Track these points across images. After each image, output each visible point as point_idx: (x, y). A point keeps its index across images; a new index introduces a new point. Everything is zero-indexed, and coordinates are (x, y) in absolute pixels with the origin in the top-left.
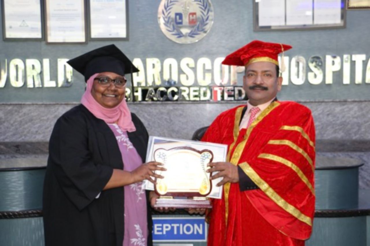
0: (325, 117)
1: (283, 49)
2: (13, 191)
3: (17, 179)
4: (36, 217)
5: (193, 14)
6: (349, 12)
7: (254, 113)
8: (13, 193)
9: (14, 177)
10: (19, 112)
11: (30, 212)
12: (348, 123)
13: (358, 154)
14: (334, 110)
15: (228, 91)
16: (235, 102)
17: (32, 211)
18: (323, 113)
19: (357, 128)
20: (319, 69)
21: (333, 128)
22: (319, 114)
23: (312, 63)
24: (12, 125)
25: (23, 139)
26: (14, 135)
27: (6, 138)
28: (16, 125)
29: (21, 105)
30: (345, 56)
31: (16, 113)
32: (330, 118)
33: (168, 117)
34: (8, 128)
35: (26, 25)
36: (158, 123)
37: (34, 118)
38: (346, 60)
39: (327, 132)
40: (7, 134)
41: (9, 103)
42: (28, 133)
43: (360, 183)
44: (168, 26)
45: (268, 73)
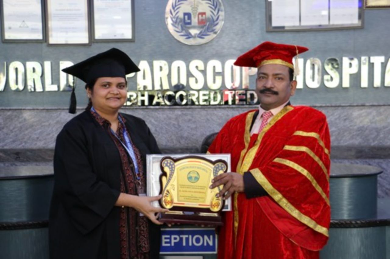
0: (342, 122)
5: (203, 14)
6: (367, 12)
10: (19, 117)
11: (31, 223)
12: (366, 129)
14: (352, 114)
15: (240, 95)
16: (247, 106)
17: (33, 222)
18: (339, 118)
19: (376, 134)
20: (335, 72)
21: (350, 133)
22: (336, 119)
23: (328, 65)
24: (12, 131)
25: (23, 146)
26: (14, 141)
27: (5, 145)
28: (16, 131)
29: (21, 109)
30: (363, 58)
31: (16, 119)
32: (347, 123)
33: (176, 123)
34: (7, 134)
35: (26, 26)
36: (166, 128)
37: (35, 124)
38: (364, 61)
39: (344, 138)
40: (6, 141)
41: (8, 108)
42: (29, 139)
43: (379, 192)
44: (175, 27)
45: (280, 76)
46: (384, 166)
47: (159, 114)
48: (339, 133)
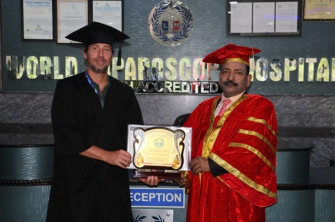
0: (283, 108)
1: (253, 52)
2: (27, 164)
3: (30, 154)
4: (45, 185)
5: (177, 22)
6: (304, 23)
7: (226, 104)
8: (28, 165)
9: (28, 152)
10: (33, 99)
11: (41, 181)
12: (302, 114)
13: (310, 139)
14: (291, 102)
15: (204, 85)
16: (210, 94)
17: (43, 180)
18: (281, 105)
19: (309, 118)
20: (279, 69)
21: (289, 117)
22: (279, 106)
23: (273, 63)
24: (27, 110)
25: (36, 121)
26: (29, 118)
27: (22, 120)
28: (30, 110)
29: (35, 93)
30: (300, 59)
31: (31, 100)
32: (287, 109)
33: (154, 106)
34: (24, 112)
35: (40, 29)
36: (146, 110)
37: (45, 104)
38: (301, 62)
39: (284, 121)
40: (23, 117)
41: (25, 92)
42: (40, 116)
43: (311, 163)
44: (156, 32)
45: (239, 71)
46: (315, 142)
47: (141, 98)
48: (280, 117)
